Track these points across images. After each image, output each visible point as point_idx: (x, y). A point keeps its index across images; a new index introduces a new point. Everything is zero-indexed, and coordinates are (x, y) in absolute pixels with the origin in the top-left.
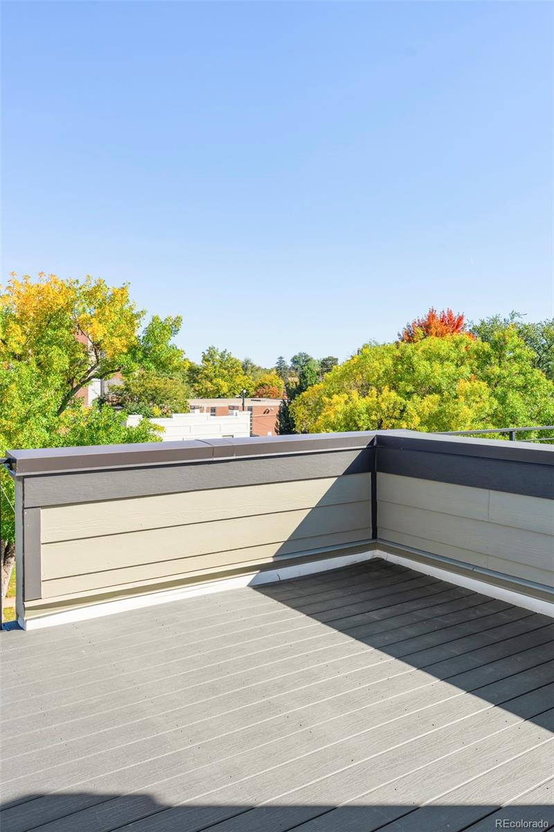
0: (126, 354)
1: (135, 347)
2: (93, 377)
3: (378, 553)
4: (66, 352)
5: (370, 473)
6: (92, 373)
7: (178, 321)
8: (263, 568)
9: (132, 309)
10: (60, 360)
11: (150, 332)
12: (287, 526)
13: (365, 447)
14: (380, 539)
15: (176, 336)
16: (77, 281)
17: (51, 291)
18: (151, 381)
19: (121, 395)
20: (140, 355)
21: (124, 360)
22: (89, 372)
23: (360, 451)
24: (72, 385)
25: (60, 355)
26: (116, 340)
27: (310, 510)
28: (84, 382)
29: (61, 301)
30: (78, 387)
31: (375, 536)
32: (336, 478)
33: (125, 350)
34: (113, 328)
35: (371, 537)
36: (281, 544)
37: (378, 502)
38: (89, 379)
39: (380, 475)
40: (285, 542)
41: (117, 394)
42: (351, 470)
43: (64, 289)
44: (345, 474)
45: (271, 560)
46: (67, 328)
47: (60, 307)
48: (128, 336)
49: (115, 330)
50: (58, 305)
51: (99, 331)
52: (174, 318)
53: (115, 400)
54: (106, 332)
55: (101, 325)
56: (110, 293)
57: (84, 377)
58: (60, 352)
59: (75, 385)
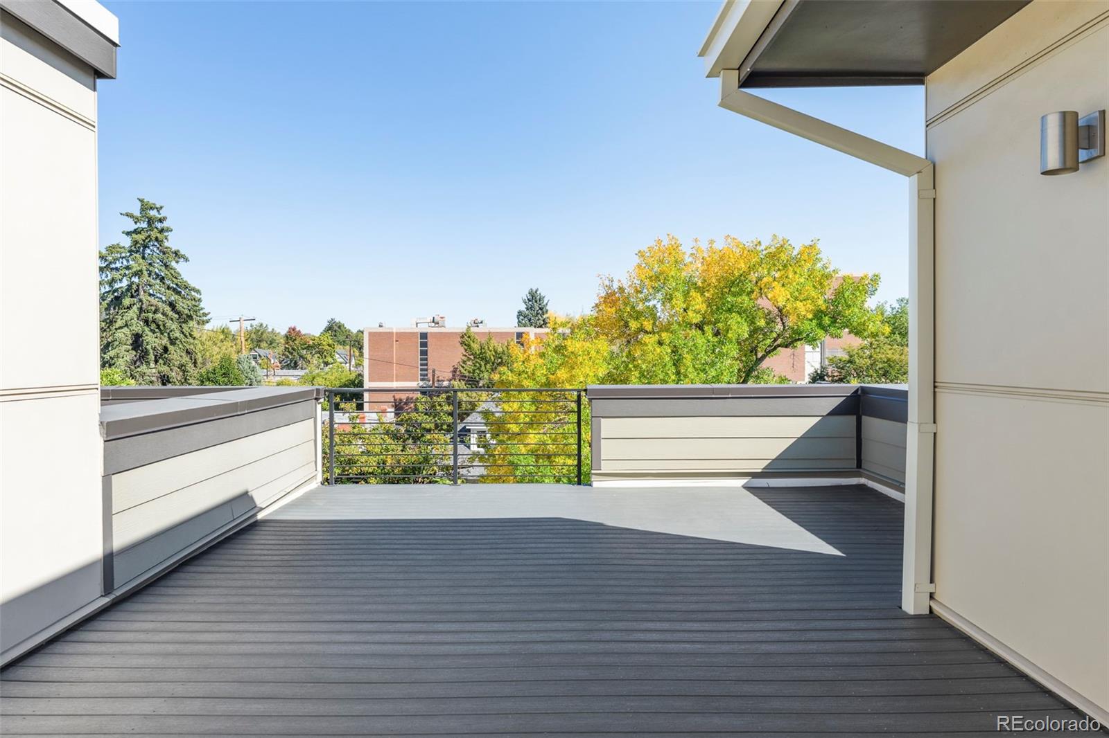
0: (811, 320)
1: (821, 312)
2: (779, 346)
3: (863, 481)
4: (746, 319)
5: (855, 417)
6: (779, 341)
7: (876, 279)
8: (754, 475)
9: (827, 268)
10: (739, 328)
11: (839, 294)
12: (776, 449)
13: (849, 395)
14: (865, 469)
15: (872, 297)
16: (760, 242)
17: (731, 256)
18: (882, 351)
19: (842, 368)
20: (827, 321)
21: (807, 326)
22: (775, 340)
23: (844, 398)
24: (756, 354)
25: (739, 323)
26: (799, 304)
27: (796, 439)
28: (770, 352)
29: (743, 266)
30: (763, 357)
31: (859, 465)
32: (821, 418)
33: (810, 316)
34: (797, 291)
35: (855, 467)
36: (769, 461)
37: (863, 440)
38: (775, 348)
39: (865, 419)
40: (773, 460)
41: (838, 368)
42: (835, 412)
43: (746, 252)
44: (828, 414)
45: (760, 471)
46: (749, 294)
47: (741, 272)
48: (813, 300)
49: (800, 294)
50: (739, 269)
51: (781, 295)
52: (870, 276)
53: (835, 374)
54: (789, 296)
55: (783, 289)
56: (795, 253)
57: (770, 346)
58: (739, 320)
59: (760, 355)
